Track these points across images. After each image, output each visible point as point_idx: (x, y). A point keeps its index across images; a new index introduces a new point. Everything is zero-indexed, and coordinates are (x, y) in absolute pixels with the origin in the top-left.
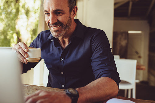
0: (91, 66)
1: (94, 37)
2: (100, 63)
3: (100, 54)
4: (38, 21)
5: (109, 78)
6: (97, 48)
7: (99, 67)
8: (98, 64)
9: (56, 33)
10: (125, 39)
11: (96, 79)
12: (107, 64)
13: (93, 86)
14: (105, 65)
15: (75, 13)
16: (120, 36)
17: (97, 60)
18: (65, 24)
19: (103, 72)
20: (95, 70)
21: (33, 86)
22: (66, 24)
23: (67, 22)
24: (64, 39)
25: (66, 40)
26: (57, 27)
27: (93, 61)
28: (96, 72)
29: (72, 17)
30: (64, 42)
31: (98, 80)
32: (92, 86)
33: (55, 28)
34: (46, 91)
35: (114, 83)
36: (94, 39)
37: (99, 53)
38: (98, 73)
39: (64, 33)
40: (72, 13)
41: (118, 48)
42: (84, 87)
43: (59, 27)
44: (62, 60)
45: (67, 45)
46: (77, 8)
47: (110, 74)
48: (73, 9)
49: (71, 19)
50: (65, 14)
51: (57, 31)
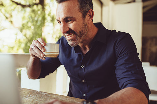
0: (115, 74)
1: (118, 41)
2: (125, 70)
3: (125, 61)
5: (135, 89)
6: (122, 53)
7: (125, 75)
8: (123, 72)
9: (71, 42)
11: (121, 89)
12: (133, 72)
13: (117, 98)
14: (132, 73)
17: (121, 67)
19: (129, 81)
20: (120, 78)
27: (117, 68)
28: (121, 81)
29: (88, 22)
31: (123, 91)
32: (115, 98)
35: (142, 95)
36: (118, 44)
37: (124, 59)
38: (123, 83)
41: (148, 54)
42: (105, 99)
44: (82, 67)
45: (88, 50)
47: (137, 84)
48: (88, 14)
49: (86, 25)
50: (77, 21)
51: (71, 40)
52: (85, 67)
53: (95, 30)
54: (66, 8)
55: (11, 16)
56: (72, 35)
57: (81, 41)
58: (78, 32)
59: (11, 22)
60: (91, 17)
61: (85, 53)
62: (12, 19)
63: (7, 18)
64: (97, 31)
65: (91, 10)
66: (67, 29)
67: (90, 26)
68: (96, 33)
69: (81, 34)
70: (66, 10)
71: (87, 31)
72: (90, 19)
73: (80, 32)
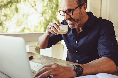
29: (83, 12)
47: (110, 55)
48: (83, 6)
49: (82, 14)
50: (76, 12)
51: (71, 24)
52: (78, 42)
53: (87, 17)
54: (68, 3)
55: (36, 5)
56: (72, 21)
57: (78, 25)
58: (76, 19)
59: (36, 9)
60: (85, 8)
61: (79, 33)
62: (36, 7)
63: (33, 7)
64: (88, 18)
65: (85, 4)
66: (69, 17)
67: (84, 14)
68: (87, 20)
69: (78, 20)
70: (68, 4)
71: (82, 18)
72: (85, 10)
73: (77, 19)
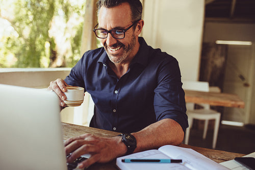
4: (82, 24)
9: (115, 57)
10: (221, 55)
15: (140, 28)
16: (213, 50)
18: (127, 45)
21: (73, 125)
22: (129, 45)
23: (129, 43)
24: (123, 65)
25: (126, 67)
26: (116, 49)
29: (136, 34)
30: (121, 68)
33: (114, 50)
34: (94, 137)
39: (126, 56)
40: (137, 29)
43: (120, 49)
44: (116, 92)
46: (143, 22)
48: (138, 24)
56: (118, 48)
65: (141, 21)
